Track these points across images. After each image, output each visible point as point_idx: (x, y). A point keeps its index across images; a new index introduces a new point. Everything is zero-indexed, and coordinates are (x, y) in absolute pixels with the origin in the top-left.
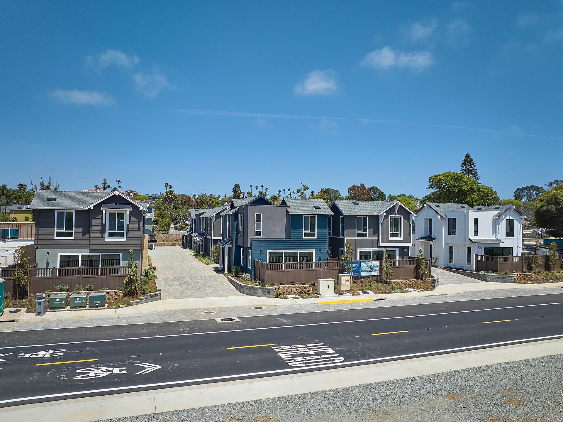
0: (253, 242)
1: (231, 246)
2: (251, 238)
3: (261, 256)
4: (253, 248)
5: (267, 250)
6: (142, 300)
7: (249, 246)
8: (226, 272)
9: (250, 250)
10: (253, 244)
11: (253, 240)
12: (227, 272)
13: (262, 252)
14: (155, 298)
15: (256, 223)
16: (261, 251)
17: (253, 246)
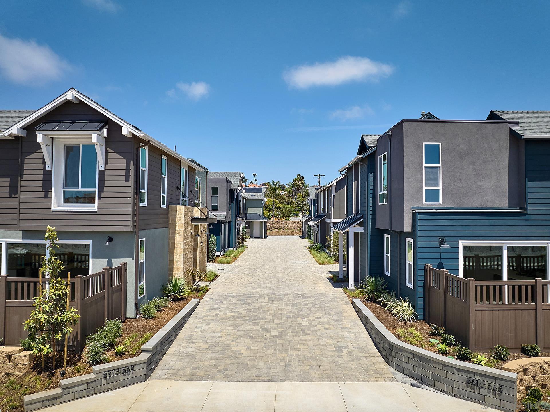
0: (419, 217)
1: (361, 230)
2: (413, 208)
3: (443, 256)
4: (419, 234)
5: (460, 241)
6: (72, 390)
7: (407, 228)
8: (350, 287)
9: (408, 240)
10: (419, 223)
11: (420, 214)
12: (353, 287)
13: (446, 246)
14: (122, 378)
15: (426, 168)
16: (441, 243)
17: (419, 228)
